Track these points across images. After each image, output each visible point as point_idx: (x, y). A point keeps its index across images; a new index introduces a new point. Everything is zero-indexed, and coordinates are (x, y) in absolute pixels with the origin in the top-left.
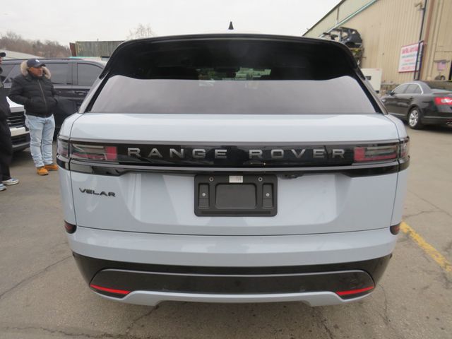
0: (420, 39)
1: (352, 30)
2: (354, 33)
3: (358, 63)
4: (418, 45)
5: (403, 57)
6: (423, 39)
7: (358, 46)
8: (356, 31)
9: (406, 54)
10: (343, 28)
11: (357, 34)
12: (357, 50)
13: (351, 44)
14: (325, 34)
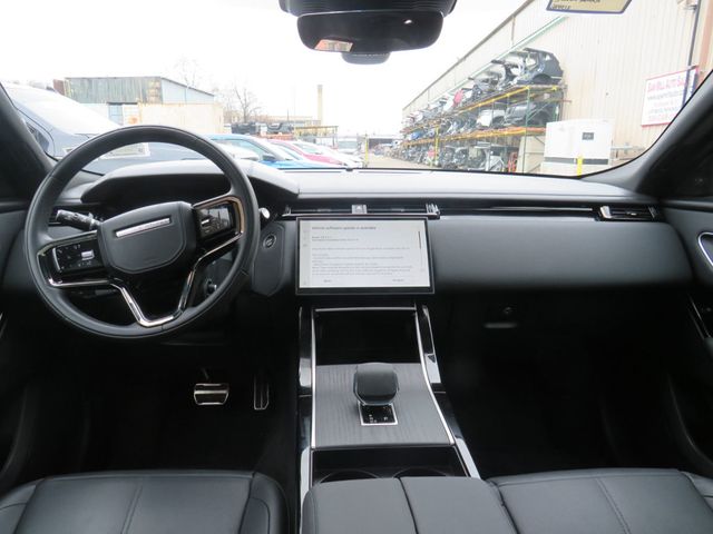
0: (690, 64)
1: (545, 54)
2: (548, 58)
3: (557, 112)
4: (685, 74)
5: (651, 98)
6: (696, 62)
7: (556, 82)
8: (551, 55)
9: (657, 93)
10: (529, 50)
11: (554, 61)
12: (555, 88)
13: (543, 78)
14: (495, 62)
